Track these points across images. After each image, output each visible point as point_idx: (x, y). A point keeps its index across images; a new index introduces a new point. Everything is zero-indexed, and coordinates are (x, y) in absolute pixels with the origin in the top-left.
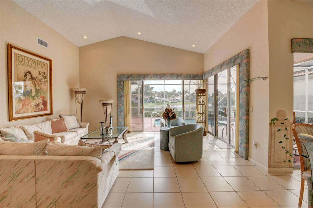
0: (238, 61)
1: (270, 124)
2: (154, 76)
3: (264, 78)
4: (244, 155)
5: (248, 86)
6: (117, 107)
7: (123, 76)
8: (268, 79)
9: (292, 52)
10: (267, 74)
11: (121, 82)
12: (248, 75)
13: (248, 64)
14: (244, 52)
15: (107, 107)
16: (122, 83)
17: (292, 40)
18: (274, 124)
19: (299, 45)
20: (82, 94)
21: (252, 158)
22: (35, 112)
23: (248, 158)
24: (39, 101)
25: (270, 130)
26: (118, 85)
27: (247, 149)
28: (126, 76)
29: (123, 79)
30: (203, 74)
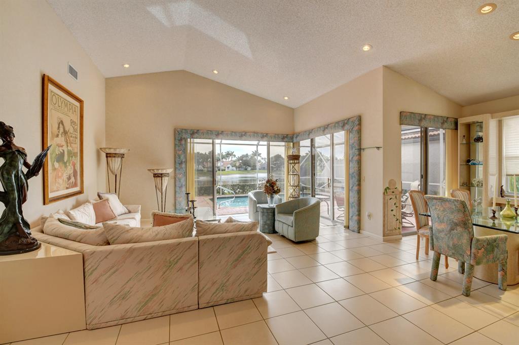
0: (347, 127)
1: (384, 194)
2: (232, 135)
3: (378, 148)
4: (356, 229)
5: (360, 155)
6: (175, 179)
7: (184, 131)
8: (381, 150)
9: (400, 124)
10: (381, 145)
11: (181, 140)
12: (360, 144)
13: (359, 132)
14: (355, 118)
15: (163, 179)
16: (183, 142)
17: (401, 112)
18: (387, 192)
19: (407, 118)
20: (120, 159)
21: (364, 230)
22: (67, 188)
23: (361, 231)
24: (70, 170)
25: (384, 199)
26: (175, 145)
27: (359, 222)
28: (189, 132)
29: (184, 136)
30: (293, 135)
